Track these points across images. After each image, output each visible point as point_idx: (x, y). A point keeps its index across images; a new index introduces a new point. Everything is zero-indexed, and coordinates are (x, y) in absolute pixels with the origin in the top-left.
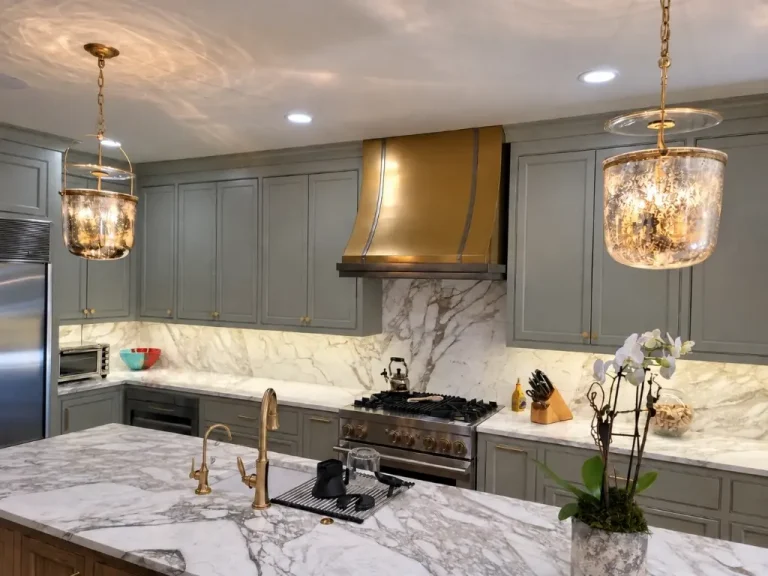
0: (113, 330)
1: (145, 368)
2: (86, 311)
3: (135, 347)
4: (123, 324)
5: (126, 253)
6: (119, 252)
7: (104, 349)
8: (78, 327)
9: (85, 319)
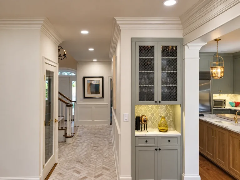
0: (227, 96)
1: (236, 106)
2: (220, 91)
3: (233, 101)
4: (230, 95)
5: (222, 77)
6: (221, 77)
7: (224, 101)
8: (219, 95)
9: (220, 93)
